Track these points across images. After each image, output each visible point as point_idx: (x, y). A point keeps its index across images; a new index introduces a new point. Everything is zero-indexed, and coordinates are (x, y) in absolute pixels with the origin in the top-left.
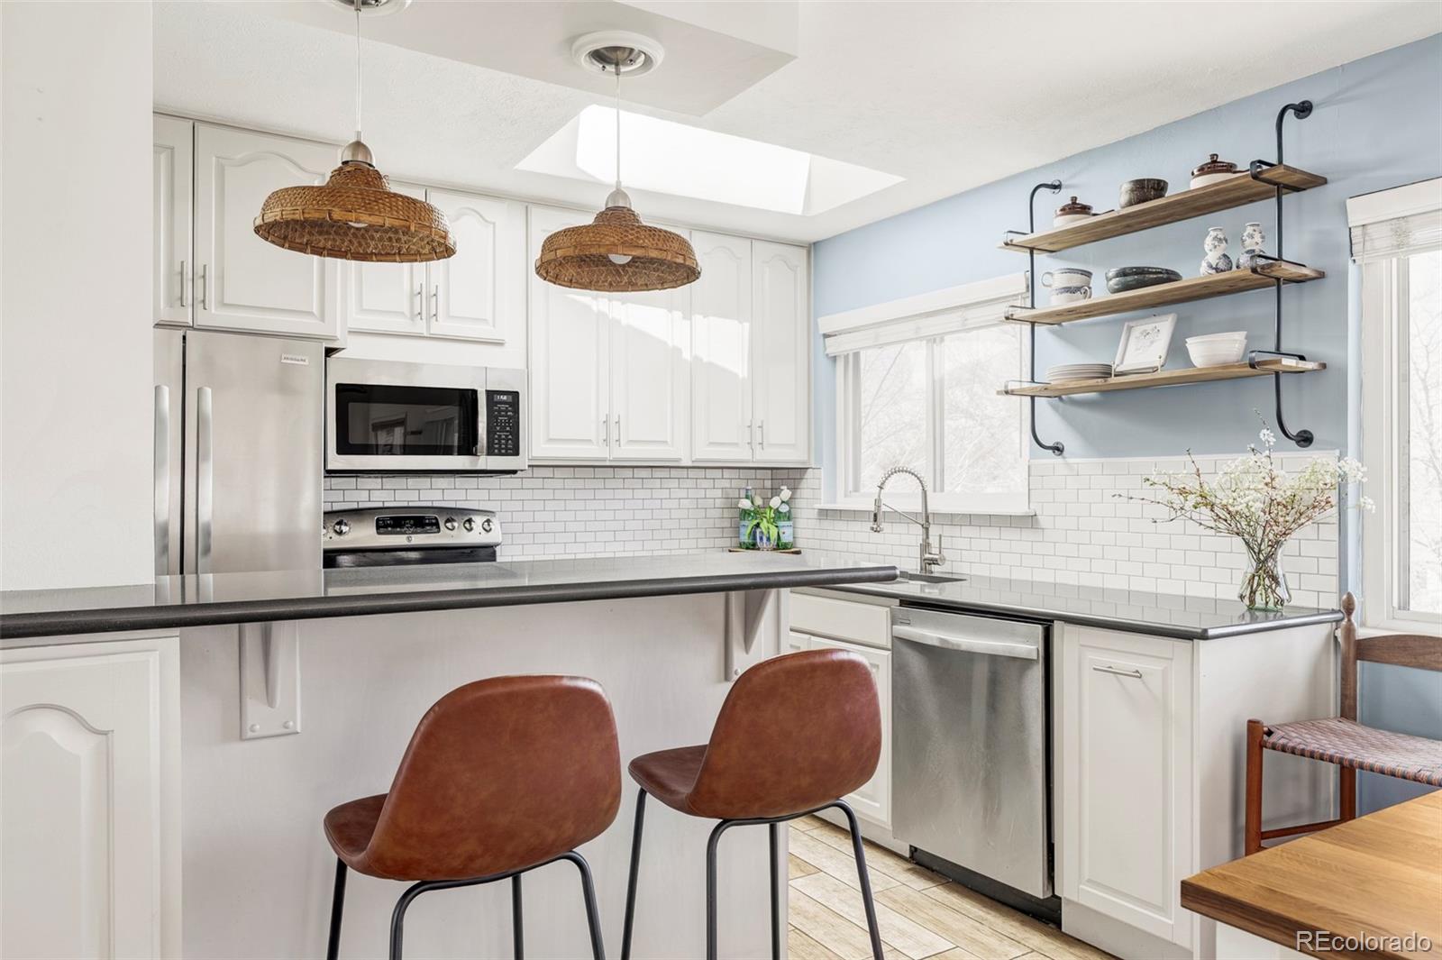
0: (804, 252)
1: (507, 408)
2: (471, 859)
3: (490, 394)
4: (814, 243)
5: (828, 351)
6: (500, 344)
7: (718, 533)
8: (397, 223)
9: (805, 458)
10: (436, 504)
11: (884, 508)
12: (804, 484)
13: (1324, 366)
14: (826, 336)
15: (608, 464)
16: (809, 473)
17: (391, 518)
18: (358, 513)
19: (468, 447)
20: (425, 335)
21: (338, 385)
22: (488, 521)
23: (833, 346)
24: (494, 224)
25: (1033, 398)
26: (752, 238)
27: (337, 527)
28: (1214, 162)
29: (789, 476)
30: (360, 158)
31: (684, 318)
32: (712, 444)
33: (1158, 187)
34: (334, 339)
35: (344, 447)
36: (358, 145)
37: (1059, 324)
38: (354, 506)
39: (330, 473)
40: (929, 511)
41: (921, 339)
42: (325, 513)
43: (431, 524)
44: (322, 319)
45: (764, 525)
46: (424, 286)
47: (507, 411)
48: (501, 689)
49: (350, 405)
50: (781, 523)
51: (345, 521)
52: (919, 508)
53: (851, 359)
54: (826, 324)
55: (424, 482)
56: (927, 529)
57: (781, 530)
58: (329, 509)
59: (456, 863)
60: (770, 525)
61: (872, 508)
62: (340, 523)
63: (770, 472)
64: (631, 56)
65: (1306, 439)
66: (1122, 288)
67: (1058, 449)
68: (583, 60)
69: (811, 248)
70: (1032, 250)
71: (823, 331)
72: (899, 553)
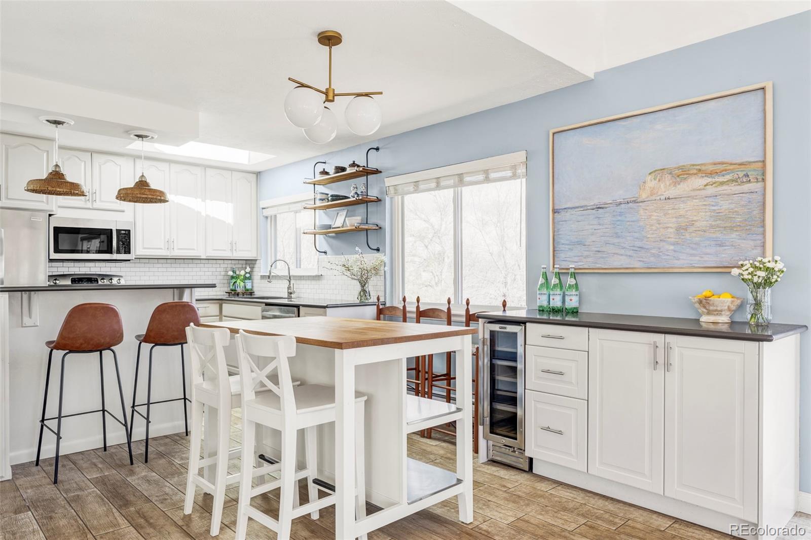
0: (255, 175)
2: (81, 344)
3: (118, 231)
4: (259, 172)
5: (264, 214)
6: (123, 211)
7: (222, 285)
8: (68, 190)
9: (255, 255)
10: (97, 273)
11: (272, 274)
12: (256, 266)
13: (380, 228)
14: (263, 208)
15: (169, 257)
16: (258, 262)
17: (77, 278)
18: (64, 276)
19: (109, 251)
20: (91, 208)
21: (54, 227)
22: (119, 279)
23: (266, 213)
24: (120, 166)
25: (315, 235)
26: (232, 170)
27: (54, 281)
28: (354, 163)
29: (251, 262)
30: (57, 170)
31: (202, 201)
32: (214, 250)
33: (343, 169)
34: (52, 211)
35: (57, 250)
36: (57, 166)
37: (326, 210)
38: (62, 273)
39: (51, 260)
40: (291, 275)
41: (292, 211)
42: (49, 276)
43: (94, 281)
45: (238, 281)
46: (91, 189)
47: (125, 237)
48: (88, 306)
49: (60, 235)
50: (246, 281)
51: (58, 279)
52: (287, 274)
53: (273, 217)
54: (263, 204)
56: (290, 281)
57: (246, 284)
58: (51, 274)
59: (78, 345)
60: (241, 282)
61: (268, 274)
62: (55, 280)
63: (245, 261)
64: (146, 137)
65: (378, 250)
66: (333, 200)
67: (325, 253)
68: (132, 136)
69: (258, 174)
70: (314, 184)
71: (262, 207)
72: (278, 290)
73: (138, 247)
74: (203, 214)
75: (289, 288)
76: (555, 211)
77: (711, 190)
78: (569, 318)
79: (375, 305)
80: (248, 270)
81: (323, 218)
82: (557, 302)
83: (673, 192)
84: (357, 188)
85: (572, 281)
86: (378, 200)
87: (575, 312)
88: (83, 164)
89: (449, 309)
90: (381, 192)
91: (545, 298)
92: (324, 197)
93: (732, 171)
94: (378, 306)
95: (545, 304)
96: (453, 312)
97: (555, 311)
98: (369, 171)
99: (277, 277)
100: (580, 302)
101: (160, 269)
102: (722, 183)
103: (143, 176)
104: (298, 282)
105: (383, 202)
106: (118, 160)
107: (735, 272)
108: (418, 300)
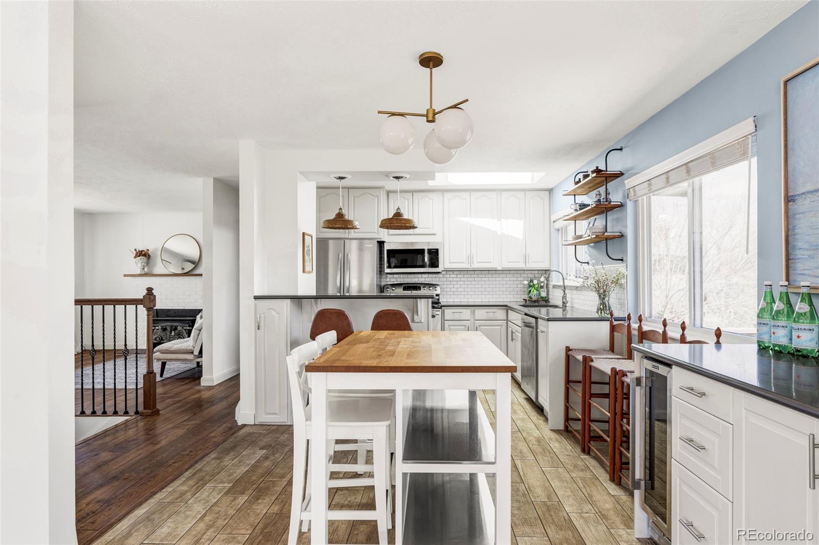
0: (548, 192)
1: (434, 254)
3: (429, 250)
4: (552, 189)
5: (555, 227)
6: (434, 235)
7: (522, 293)
9: (548, 266)
12: (551, 275)
13: (622, 236)
14: (554, 221)
15: (470, 269)
17: (406, 286)
19: (423, 265)
20: (412, 234)
21: (387, 250)
23: (556, 225)
25: (575, 246)
26: (524, 190)
28: (597, 169)
29: (545, 272)
30: (340, 211)
31: (498, 220)
32: (508, 262)
34: (380, 238)
35: (389, 267)
43: (418, 288)
44: (378, 233)
45: (533, 290)
49: (391, 255)
51: (394, 287)
52: (563, 284)
53: (563, 229)
54: (554, 216)
55: (412, 276)
56: (564, 291)
57: (541, 292)
63: (537, 271)
64: (402, 177)
65: (622, 260)
66: (581, 209)
67: (588, 263)
68: (391, 178)
69: (550, 191)
70: (575, 195)
71: (553, 219)
73: (445, 262)
74: (499, 233)
75: (564, 298)
79: (609, 320)
80: (543, 279)
84: (599, 195)
86: (621, 206)
88: (407, 202)
90: (623, 196)
94: (611, 323)
98: (607, 175)
101: (469, 279)
103: (399, 208)
105: (625, 206)
106: (431, 195)
108: (640, 320)
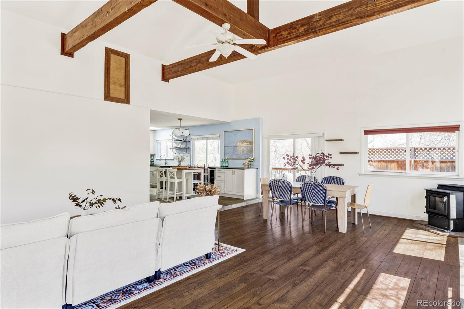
0: (154, 131)
5: (157, 142)
9: (155, 153)
13: (189, 148)
16: (155, 155)
25: (173, 149)
37: (176, 143)
40: (166, 159)
41: (165, 142)
53: (160, 143)
65: (189, 153)
67: (175, 153)
71: (156, 140)
72: (162, 163)
75: (165, 162)
76: (224, 147)
77: (247, 145)
78: (226, 168)
80: (152, 157)
81: (175, 145)
82: (224, 165)
83: (242, 145)
85: (226, 161)
86: (189, 141)
87: (227, 167)
89: (204, 167)
90: (190, 139)
91: (224, 164)
92: (175, 140)
93: (249, 142)
95: (222, 165)
96: (205, 167)
97: (224, 166)
99: (162, 159)
100: (228, 165)
102: (248, 144)
104: (168, 161)
107: (247, 159)
108: (198, 165)
